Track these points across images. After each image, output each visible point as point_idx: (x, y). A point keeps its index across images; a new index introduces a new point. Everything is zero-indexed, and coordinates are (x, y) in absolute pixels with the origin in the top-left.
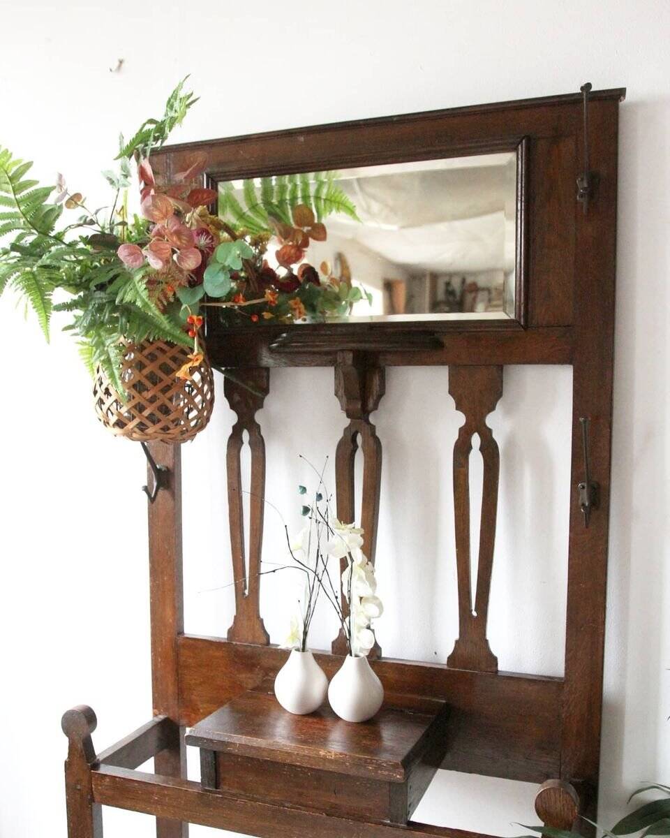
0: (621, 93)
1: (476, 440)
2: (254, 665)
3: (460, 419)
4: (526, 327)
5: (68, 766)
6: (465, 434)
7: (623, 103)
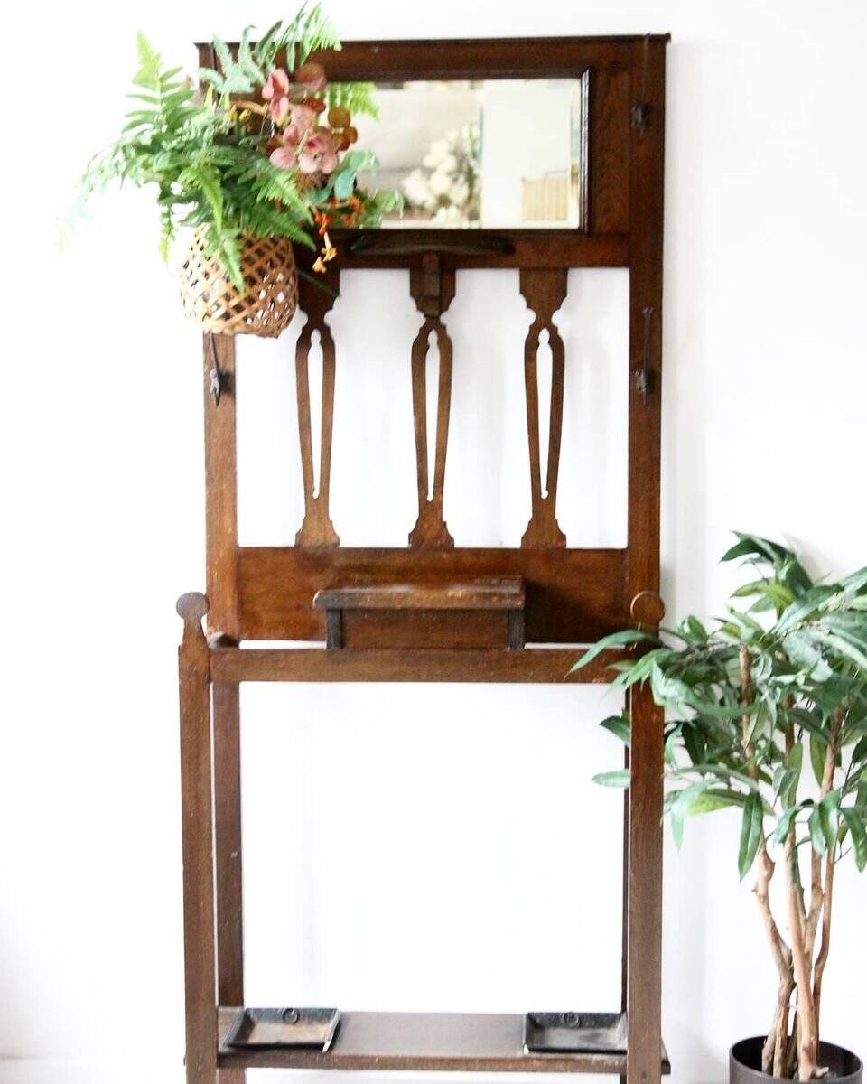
0: (667, 37)
1: (544, 336)
2: (326, 566)
3: (531, 317)
4: (590, 234)
5: (182, 650)
6: (534, 330)
7: (669, 47)
